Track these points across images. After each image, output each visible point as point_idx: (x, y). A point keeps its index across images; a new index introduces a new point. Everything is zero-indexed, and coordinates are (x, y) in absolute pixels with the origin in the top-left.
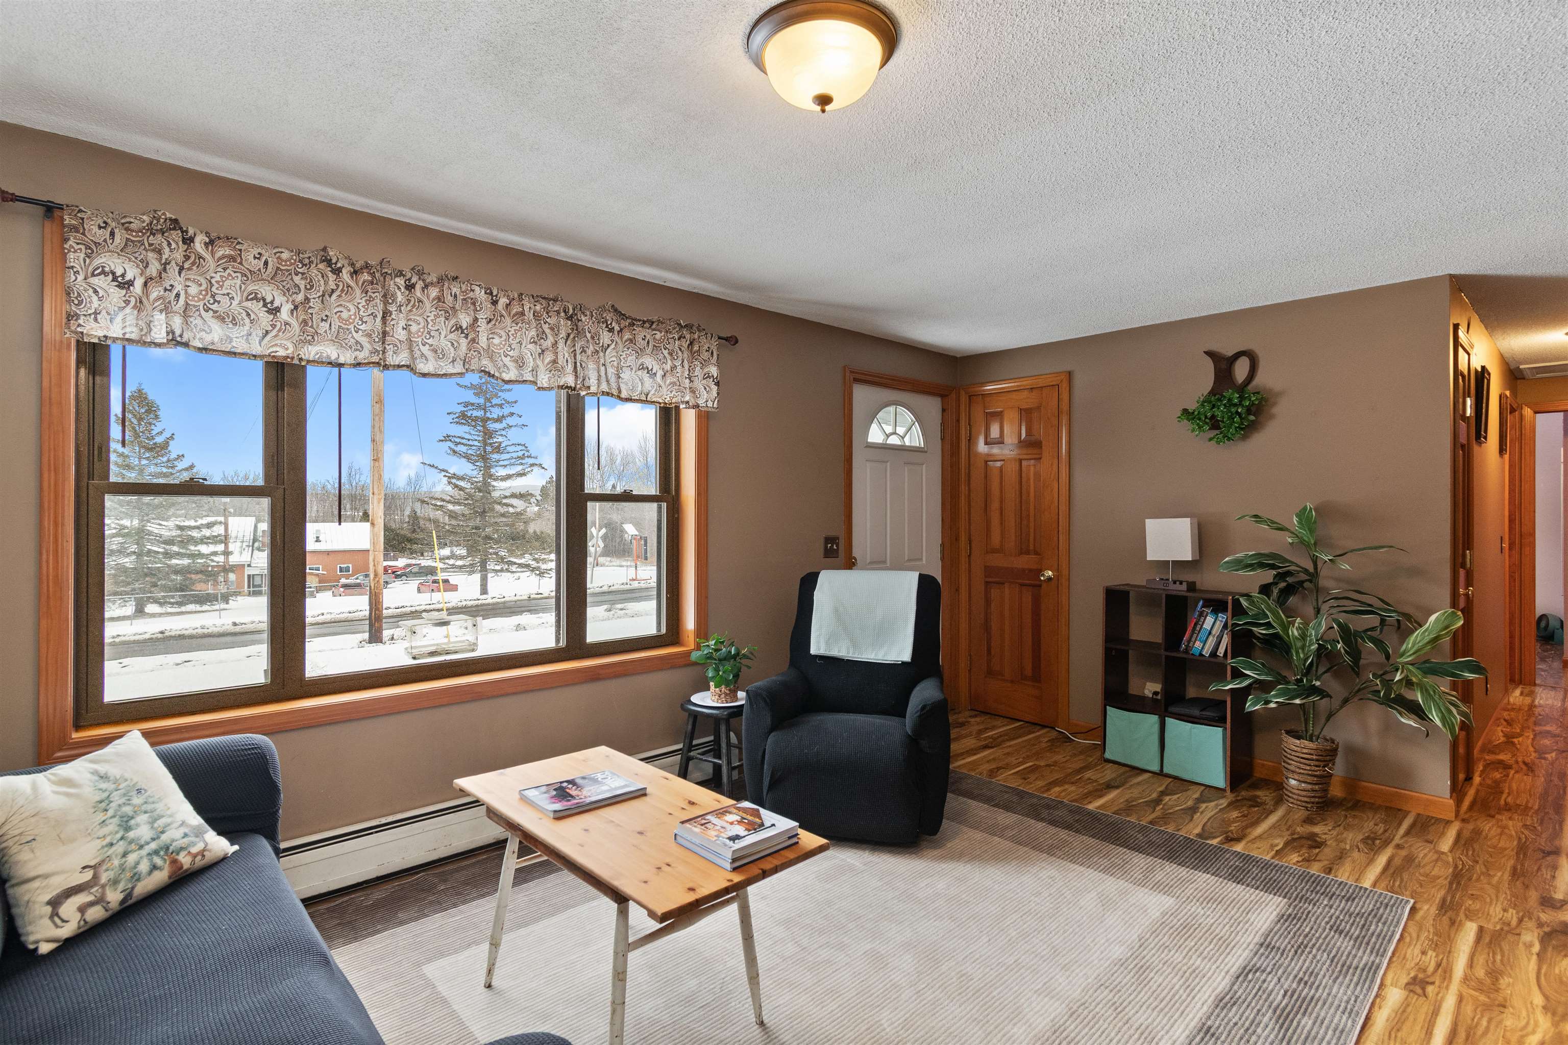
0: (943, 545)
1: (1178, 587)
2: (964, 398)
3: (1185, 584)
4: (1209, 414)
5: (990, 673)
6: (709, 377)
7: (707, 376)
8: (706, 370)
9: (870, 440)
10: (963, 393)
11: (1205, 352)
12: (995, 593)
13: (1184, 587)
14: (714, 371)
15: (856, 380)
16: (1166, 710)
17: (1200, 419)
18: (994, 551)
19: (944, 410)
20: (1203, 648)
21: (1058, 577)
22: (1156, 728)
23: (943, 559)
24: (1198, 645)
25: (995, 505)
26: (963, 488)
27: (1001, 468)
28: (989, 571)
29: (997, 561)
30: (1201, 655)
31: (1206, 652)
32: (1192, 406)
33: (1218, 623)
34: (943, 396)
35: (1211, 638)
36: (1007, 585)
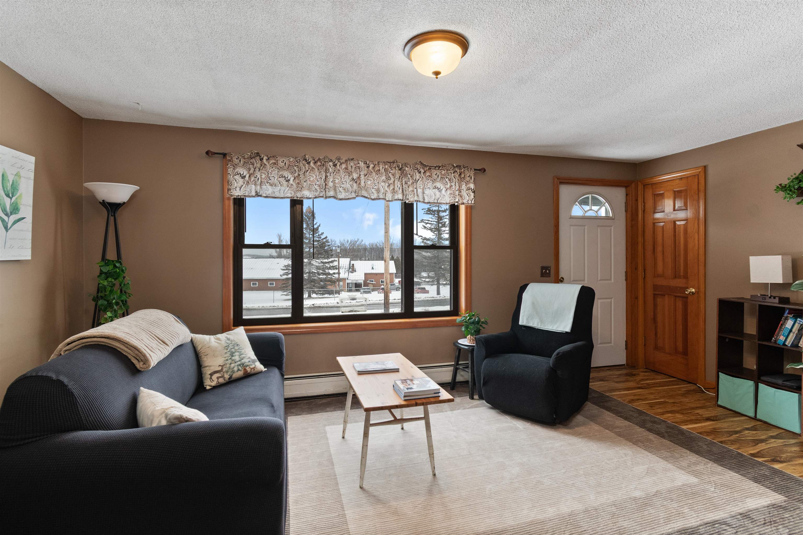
0: (626, 272)
1: (772, 300)
2: (640, 187)
3: (777, 299)
4: (796, 187)
5: (656, 348)
6: (469, 189)
7: (468, 189)
8: (468, 186)
9: (572, 215)
10: (639, 184)
11: (798, 145)
12: (659, 300)
13: (777, 300)
14: (472, 186)
15: (561, 183)
16: (759, 378)
17: (791, 191)
18: (659, 276)
19: (627, 195)
20: (786, 340)
21: (697, 292)
22: (752, 389)
23: (626, 280)
24: (782, 338)
25: (659, 249)
26: (640, 239)
27: (663, 227)
28: (656, 287)
29: (661, 282)
30: (784, 344)
31: (789, 343)
32: (785, 182)
33: (797, 324)
34: (626, 187)
35: (791, 334)
36: (666, 296)
